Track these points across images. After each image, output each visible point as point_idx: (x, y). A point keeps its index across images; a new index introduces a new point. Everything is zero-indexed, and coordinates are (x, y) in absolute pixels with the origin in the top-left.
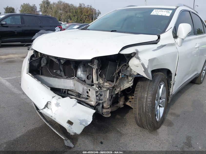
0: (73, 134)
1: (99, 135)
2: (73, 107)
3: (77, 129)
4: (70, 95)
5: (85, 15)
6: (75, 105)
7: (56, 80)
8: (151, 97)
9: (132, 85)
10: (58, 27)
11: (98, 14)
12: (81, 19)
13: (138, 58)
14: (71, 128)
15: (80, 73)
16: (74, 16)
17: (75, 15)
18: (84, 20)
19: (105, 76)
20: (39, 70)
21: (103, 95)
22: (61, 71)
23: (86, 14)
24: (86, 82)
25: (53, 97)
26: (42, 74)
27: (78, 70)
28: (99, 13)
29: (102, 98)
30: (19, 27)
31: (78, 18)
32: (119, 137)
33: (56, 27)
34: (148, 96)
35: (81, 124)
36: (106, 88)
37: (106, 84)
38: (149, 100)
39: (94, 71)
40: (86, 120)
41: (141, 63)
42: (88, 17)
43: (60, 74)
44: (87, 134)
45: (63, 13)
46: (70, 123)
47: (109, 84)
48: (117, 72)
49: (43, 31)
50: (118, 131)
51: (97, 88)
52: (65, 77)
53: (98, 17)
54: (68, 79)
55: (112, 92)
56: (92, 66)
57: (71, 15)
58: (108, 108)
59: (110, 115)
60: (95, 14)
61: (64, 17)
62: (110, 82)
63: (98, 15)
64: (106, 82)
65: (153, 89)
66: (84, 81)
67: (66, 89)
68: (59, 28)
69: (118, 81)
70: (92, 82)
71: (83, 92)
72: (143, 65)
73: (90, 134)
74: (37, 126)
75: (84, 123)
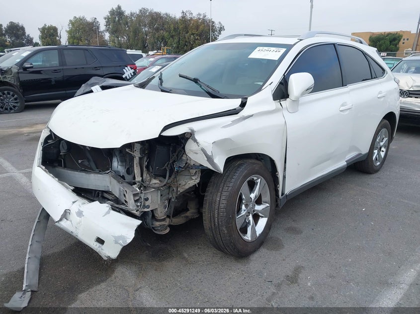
0: (106, 259)
1: (151, 264)
2: (103, 216)
3: (110, 251)
4: (106, 200)
5: (193, 34)
6: (108, 213)
7: (83, 174)
8: (226, 201)
9: (198, 181)
10: (129, 67)
11: (219, 30)
12: (186, 42)
13: (195, 141)
14: (102, 249)
15: (116, 164)
16: (172, 37)
17: (174, 34)
18: (192, 45)
19: (153, 169)
20: (60, 159)
21: (150, 198)
22: (89, 161)
23: (194, 31)
24: (125, 180)
25: (74, 202)
26: (65, 167)
27: (113, 160)
28: (222, 29)
29: (147, 203)
30: (55, 71)
31: (179, 40)
32: (182, 267)
33: (126, 68)
34: (221, 199)
35: (116, 242)
36: (154, 188)
37: (154, 181)
38: (222, 206)
39: (136, 161)
40: (124, 236)
41: (200, 147)
42: (199, 38)
43: (89, 166)
44: (132, 262)
45: (150, 33)
46: (100, 241)
47: (160, 181)
48: (171, 162)
49: (96, 79)
50: (184, 258)
51: (137, 189)
52: (97, 171)
53: (218, 36)
54: (101, 174)
55: (169, 194)
56: (131, 153)
57: (166, 34)
58: (164, 220)
59: (168, 230)
60: (213, 31)
61: (152, 39)
62: (161, 178)
63: (220, 32)
64: (155, 178)
65: (230, 188)
66: (123, 177)
67: (99, 191)
68: (132, 68)
69: (173, 177)
70: (134, 178)
71: (120, 194)
72: (203, 150)
73: (137, 262)
74: (56, 251)
75: (121, 242)
